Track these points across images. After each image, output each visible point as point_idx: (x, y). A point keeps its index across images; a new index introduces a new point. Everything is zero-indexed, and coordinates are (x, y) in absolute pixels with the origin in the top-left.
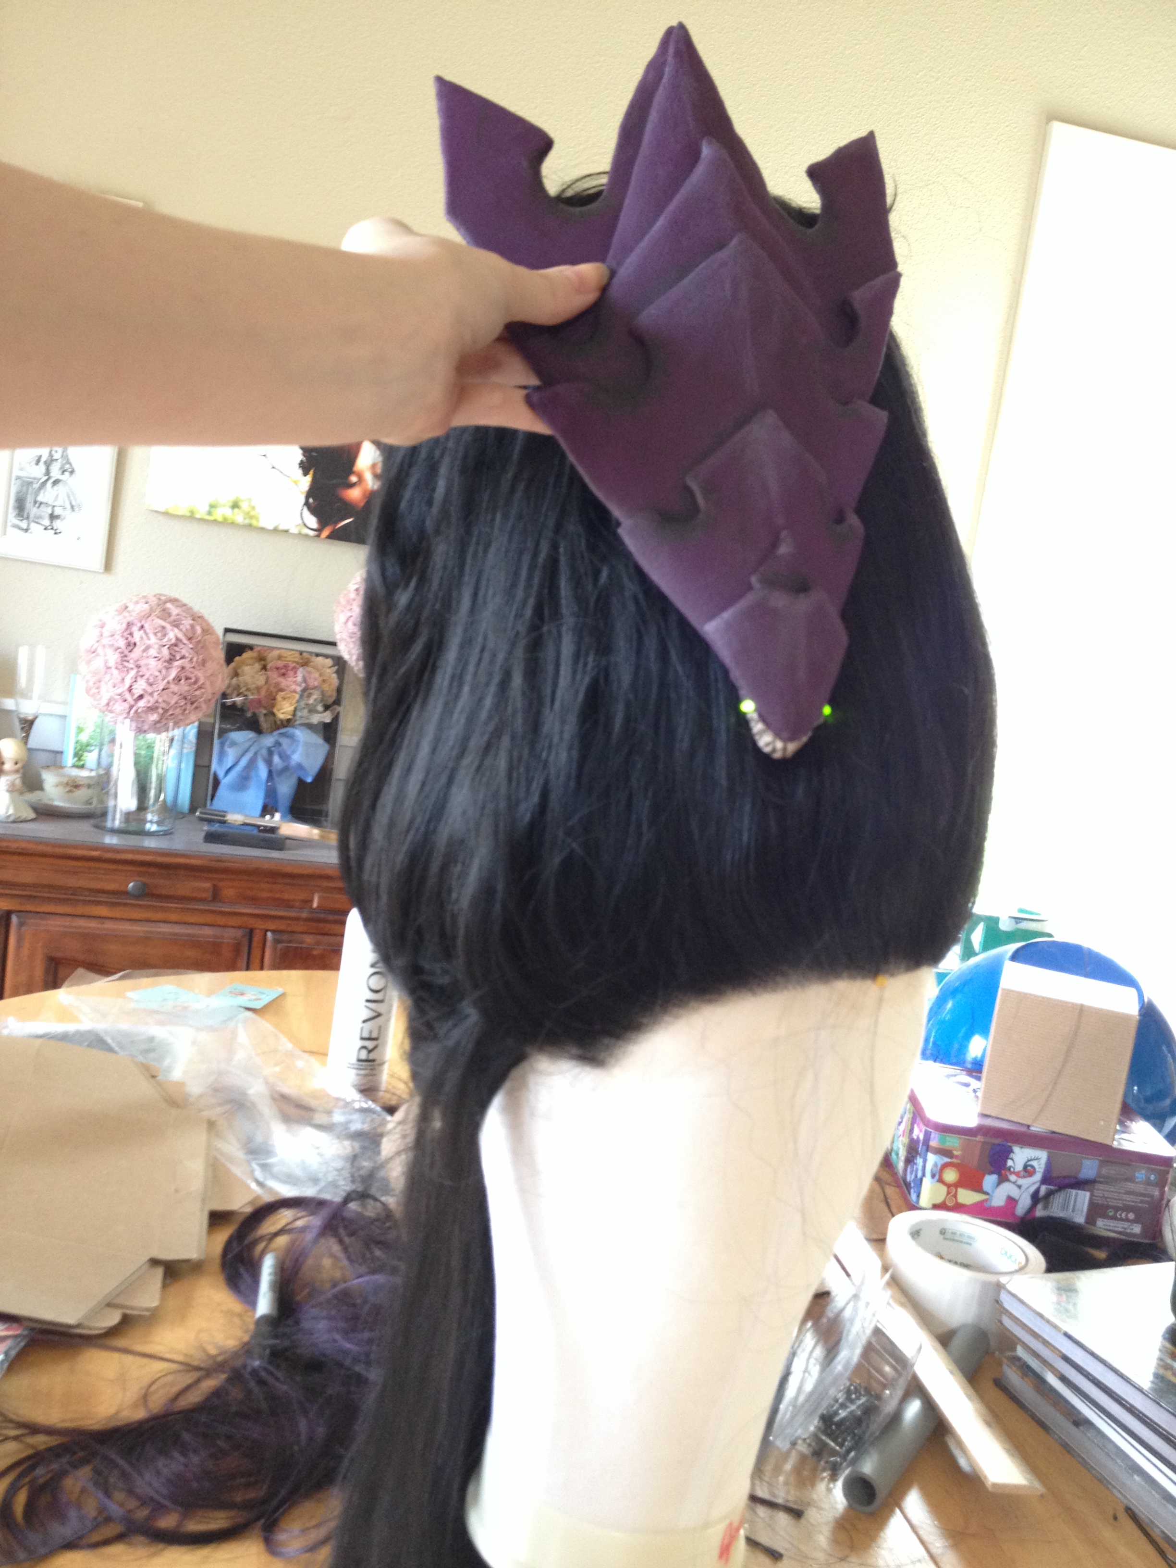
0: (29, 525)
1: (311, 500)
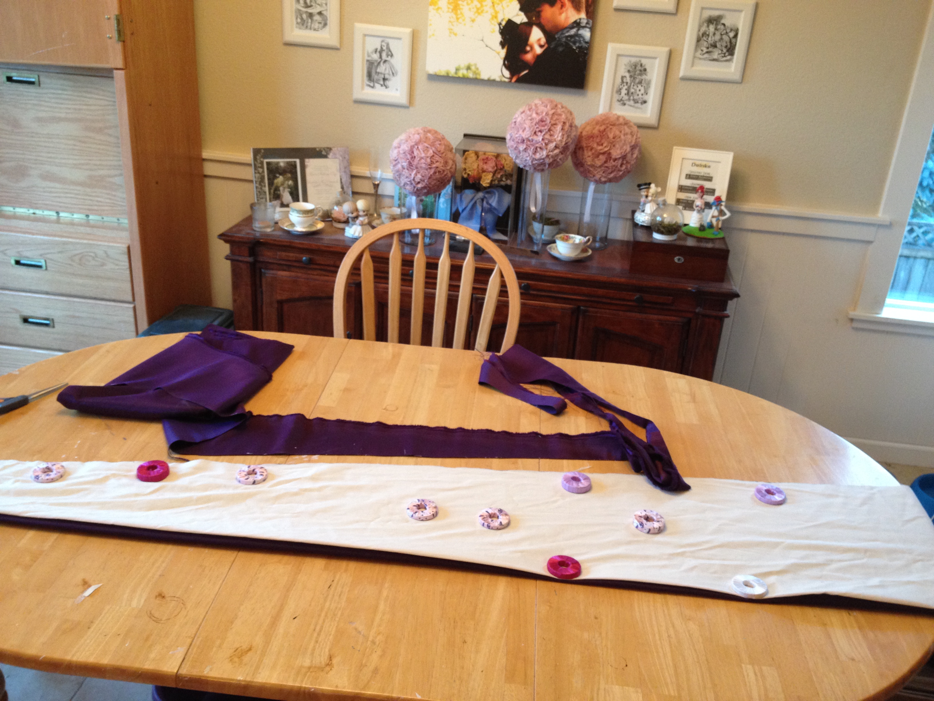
0: (374, 85)
1: (506, 62)
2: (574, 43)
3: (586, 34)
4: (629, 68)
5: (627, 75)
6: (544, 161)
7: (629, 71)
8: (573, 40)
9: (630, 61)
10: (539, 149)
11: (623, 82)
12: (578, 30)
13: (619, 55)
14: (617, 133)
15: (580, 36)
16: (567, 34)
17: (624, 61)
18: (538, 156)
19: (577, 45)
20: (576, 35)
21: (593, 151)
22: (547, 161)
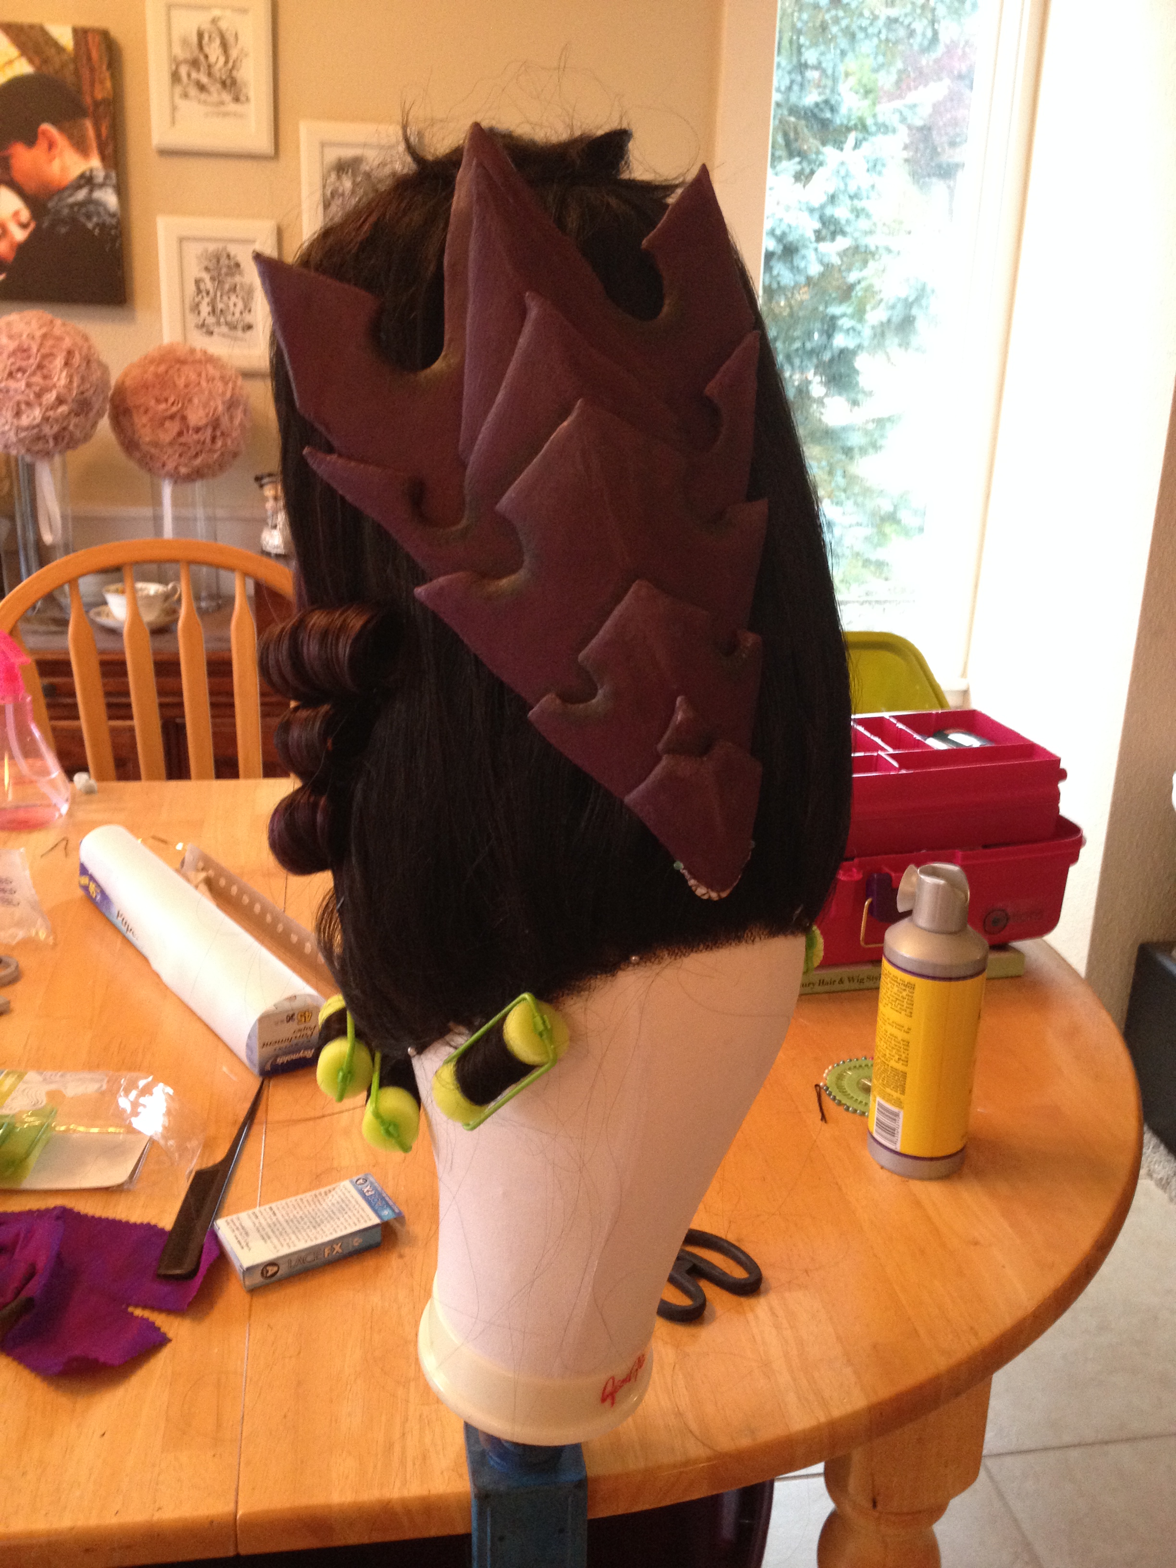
2: (89, 217)
3: (109, 198)
4: (206, 263)
5: (206, 277)
6: (41, 431)
7: (207, 269)
8: (84, 210)
9: (206, 251)
10: (23, 407)
11: (199, 291)
12: (91, 191)
13: (181, 240)
14: (193, 376)
15: (98, 203)
16: (71, 200)
17: (193, 251)
18: (25, 421)
19: (95, 219)
20: (89, 201)
21: (150, 414)
22: (47, 430)
